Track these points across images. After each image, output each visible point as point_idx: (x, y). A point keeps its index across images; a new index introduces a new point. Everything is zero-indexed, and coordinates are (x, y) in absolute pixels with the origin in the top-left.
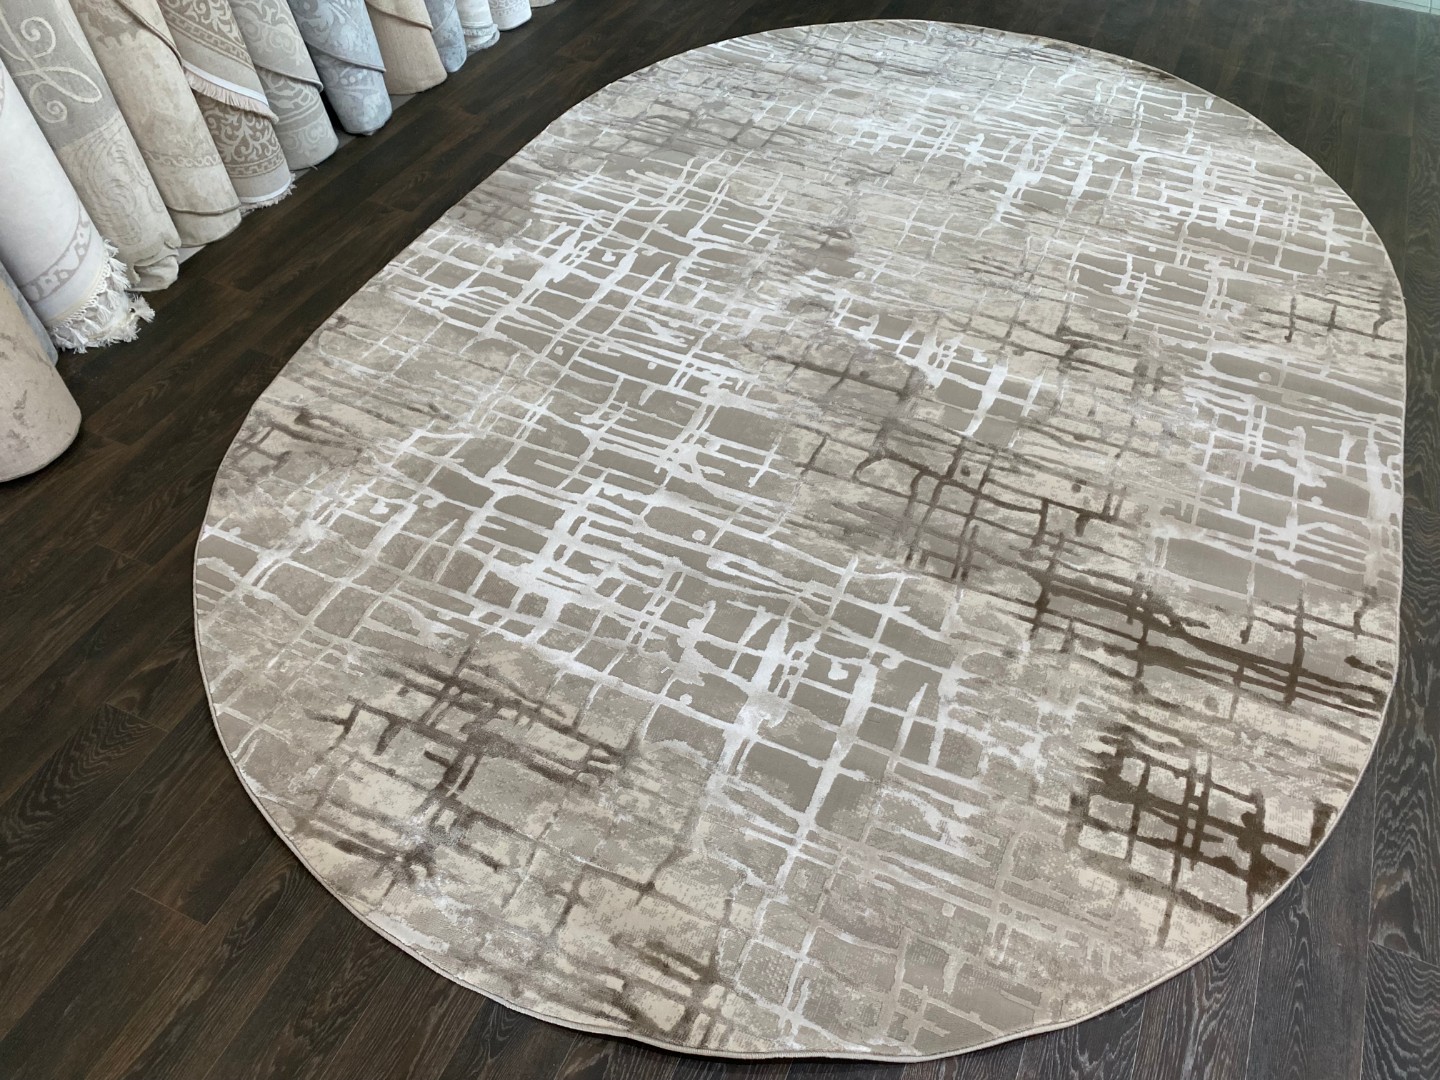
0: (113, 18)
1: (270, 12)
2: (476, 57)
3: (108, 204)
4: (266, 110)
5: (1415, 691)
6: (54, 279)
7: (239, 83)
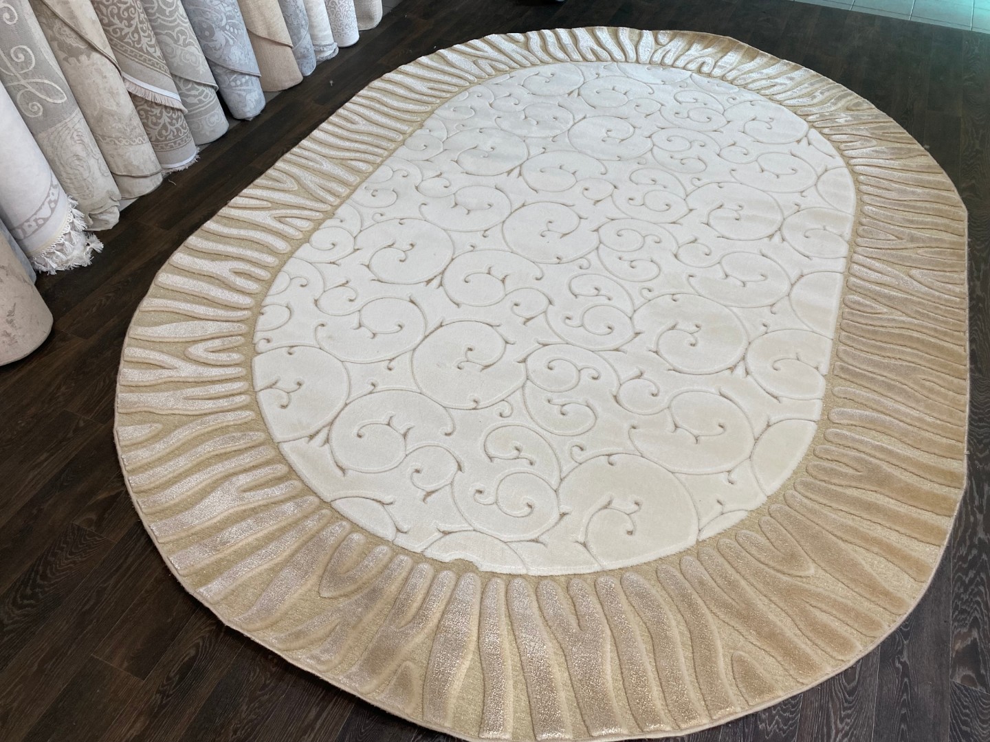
0: (75, 45)
1: (182, 38)
2: (322, 66)
3: (71, 171)
4: (178, 105)
5: (977, 503)
6: (34, 224)
7: (161, 87)
